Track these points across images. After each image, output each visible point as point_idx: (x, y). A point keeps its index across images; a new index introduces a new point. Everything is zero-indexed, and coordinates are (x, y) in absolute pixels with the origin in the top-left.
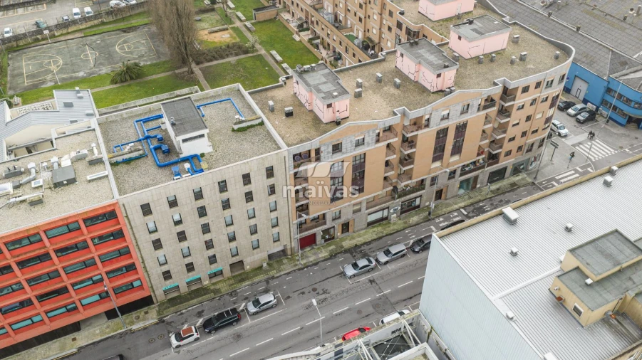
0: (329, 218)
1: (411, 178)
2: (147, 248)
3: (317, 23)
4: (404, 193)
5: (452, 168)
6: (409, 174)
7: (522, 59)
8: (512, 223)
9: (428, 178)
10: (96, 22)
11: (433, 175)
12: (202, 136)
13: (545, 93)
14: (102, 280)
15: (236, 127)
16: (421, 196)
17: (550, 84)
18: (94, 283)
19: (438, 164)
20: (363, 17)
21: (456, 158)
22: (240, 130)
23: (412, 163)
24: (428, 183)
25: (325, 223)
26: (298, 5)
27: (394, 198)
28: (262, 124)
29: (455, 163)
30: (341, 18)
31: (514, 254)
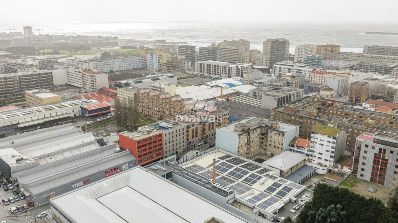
0: (192, 142)
1: (205, 135)
2: (164, 144)
3: (165, 117)
4: (204, 139)
5: (212, 133)
6: (204, 134)
7: (220, 111)
8: (227, 126)
9: (208, 135)
10: (96, 125)
11: (209, 134)
12: (171, 123)
13: (226, 117)
14: (157, 151)
15: (173, 124)
16: (207, 140)
17: (226, 115)
18: (156, 151)
19: (209, 132)
20: (180, 112)
21: (212, 131)
22: (174, 124)
23: (205, 131)
24: (208, 136)
25: (191, 144)
26: (157, 114)
27: (202, 140)
28: (178, 123)
29: (213, 132)
30: (172, 114)
31: (228, 128)
